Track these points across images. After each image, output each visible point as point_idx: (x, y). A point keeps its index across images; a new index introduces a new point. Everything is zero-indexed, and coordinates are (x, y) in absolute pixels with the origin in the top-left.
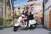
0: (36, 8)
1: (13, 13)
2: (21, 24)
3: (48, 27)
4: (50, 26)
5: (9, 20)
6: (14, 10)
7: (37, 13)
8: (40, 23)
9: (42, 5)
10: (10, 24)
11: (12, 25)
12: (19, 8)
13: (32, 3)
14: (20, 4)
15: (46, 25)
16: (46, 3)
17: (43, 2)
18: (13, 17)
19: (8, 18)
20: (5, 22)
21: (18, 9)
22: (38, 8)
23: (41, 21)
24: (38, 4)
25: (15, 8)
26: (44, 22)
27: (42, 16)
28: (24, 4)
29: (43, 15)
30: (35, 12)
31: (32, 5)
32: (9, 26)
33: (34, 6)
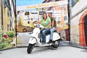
0: (57, 13)
1: (16, 22)
3: (78, 43)
5: (9, 36)
6: (18, 16)
7: (59, 22)
9: (67, 9)
11: (14, 45)
12: (27, 14)
14: (29, 6)
16: (73, 6)
17: (69, 4)
21: (25, 14)
22: (60, 15)
23: (65, 35)
24: (61, 7)
25: (18, 12)
26: (71, 36)
27: (67, 27)
29: (69, 25)
33: (53, 10)
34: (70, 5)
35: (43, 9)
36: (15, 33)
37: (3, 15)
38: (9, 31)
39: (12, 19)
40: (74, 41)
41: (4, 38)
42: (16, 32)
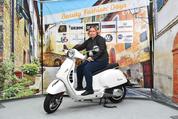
0: (125, 25)
1: (41, 46)
2: (72, 85)
3: (170, 94)
4: (175, 92)
5: (26, 73)
6: (46, 34)
7: (128, 46)
8: (138, 81)
9: (147, 16)
10: (31, 87)
11: (38, 91)
12: (63, 29)
13: (108, 8)
14: (68, 13)
15: (162, 87)
16: (160, 9)
18: (42, 62)
19: (21, 64)
20: (9, 78)
21: (59, 31)
22: (131, 29)
23: (142, 74)
24: (133, 12)
25: (47, 26)
26: (155, 78)
27: (145, 57)
28: (82, 13)
29: (151, 54)
30: (122, 41)
31: (109, 17)
32: (26, 94)
33: (116, 20)
34: (155, 6)
35: (93, 17)
36: (39, 68)
37: (15, 32)
38: (27, 64)
39: (34, 40)
40: (160, 90)
41: (15, 77)
42: (42, 65)
